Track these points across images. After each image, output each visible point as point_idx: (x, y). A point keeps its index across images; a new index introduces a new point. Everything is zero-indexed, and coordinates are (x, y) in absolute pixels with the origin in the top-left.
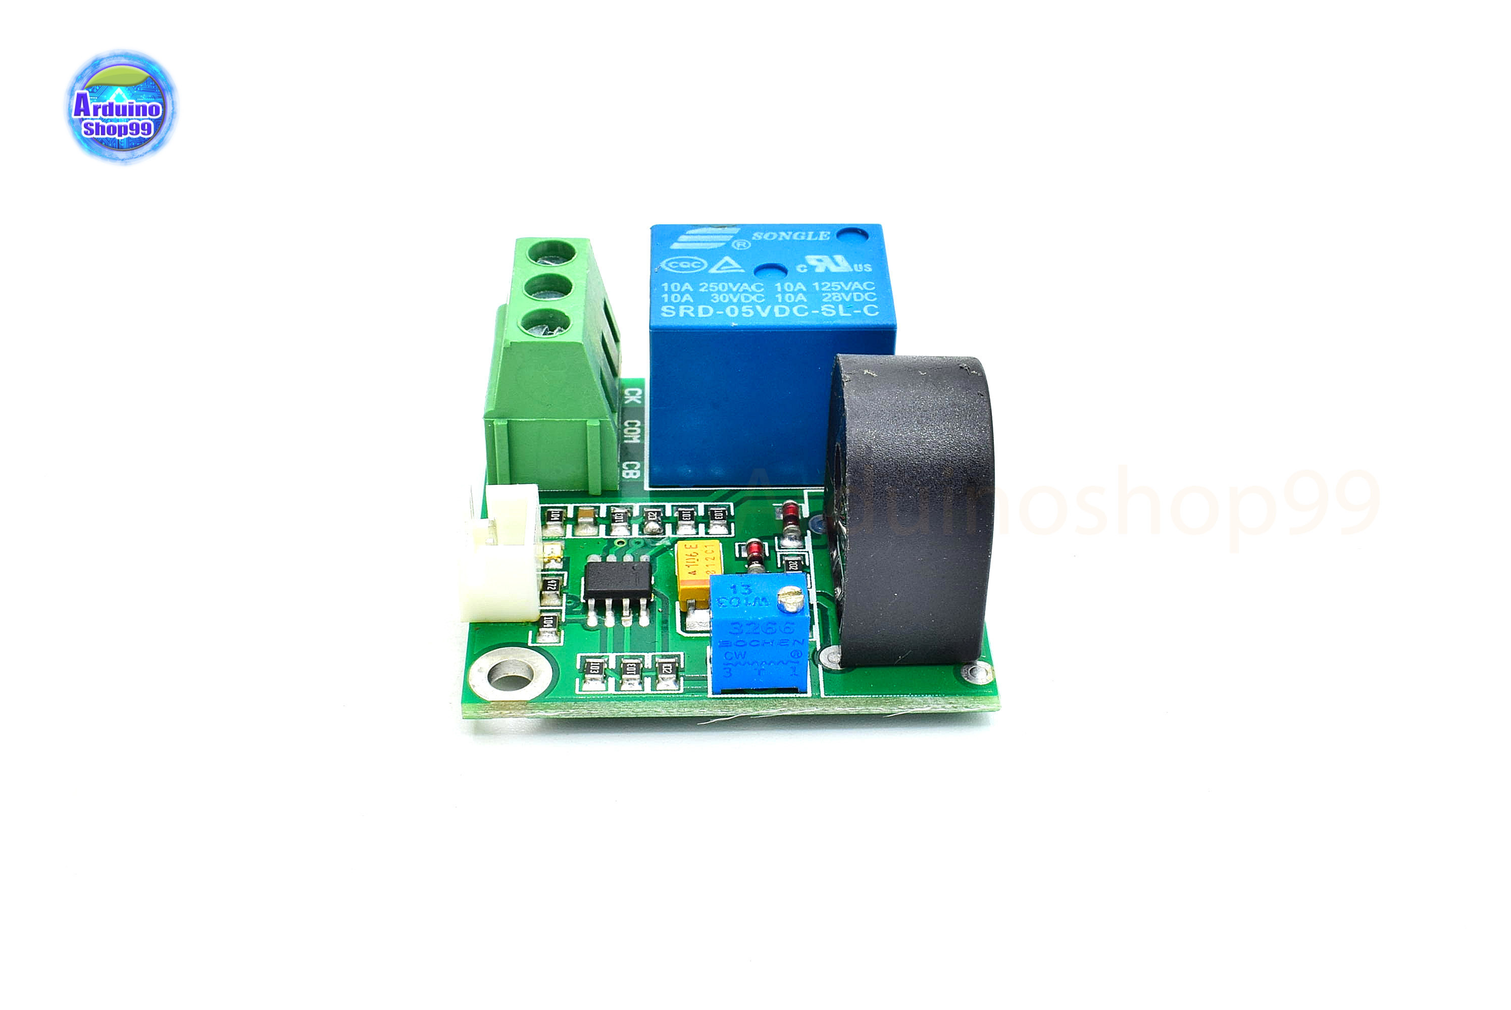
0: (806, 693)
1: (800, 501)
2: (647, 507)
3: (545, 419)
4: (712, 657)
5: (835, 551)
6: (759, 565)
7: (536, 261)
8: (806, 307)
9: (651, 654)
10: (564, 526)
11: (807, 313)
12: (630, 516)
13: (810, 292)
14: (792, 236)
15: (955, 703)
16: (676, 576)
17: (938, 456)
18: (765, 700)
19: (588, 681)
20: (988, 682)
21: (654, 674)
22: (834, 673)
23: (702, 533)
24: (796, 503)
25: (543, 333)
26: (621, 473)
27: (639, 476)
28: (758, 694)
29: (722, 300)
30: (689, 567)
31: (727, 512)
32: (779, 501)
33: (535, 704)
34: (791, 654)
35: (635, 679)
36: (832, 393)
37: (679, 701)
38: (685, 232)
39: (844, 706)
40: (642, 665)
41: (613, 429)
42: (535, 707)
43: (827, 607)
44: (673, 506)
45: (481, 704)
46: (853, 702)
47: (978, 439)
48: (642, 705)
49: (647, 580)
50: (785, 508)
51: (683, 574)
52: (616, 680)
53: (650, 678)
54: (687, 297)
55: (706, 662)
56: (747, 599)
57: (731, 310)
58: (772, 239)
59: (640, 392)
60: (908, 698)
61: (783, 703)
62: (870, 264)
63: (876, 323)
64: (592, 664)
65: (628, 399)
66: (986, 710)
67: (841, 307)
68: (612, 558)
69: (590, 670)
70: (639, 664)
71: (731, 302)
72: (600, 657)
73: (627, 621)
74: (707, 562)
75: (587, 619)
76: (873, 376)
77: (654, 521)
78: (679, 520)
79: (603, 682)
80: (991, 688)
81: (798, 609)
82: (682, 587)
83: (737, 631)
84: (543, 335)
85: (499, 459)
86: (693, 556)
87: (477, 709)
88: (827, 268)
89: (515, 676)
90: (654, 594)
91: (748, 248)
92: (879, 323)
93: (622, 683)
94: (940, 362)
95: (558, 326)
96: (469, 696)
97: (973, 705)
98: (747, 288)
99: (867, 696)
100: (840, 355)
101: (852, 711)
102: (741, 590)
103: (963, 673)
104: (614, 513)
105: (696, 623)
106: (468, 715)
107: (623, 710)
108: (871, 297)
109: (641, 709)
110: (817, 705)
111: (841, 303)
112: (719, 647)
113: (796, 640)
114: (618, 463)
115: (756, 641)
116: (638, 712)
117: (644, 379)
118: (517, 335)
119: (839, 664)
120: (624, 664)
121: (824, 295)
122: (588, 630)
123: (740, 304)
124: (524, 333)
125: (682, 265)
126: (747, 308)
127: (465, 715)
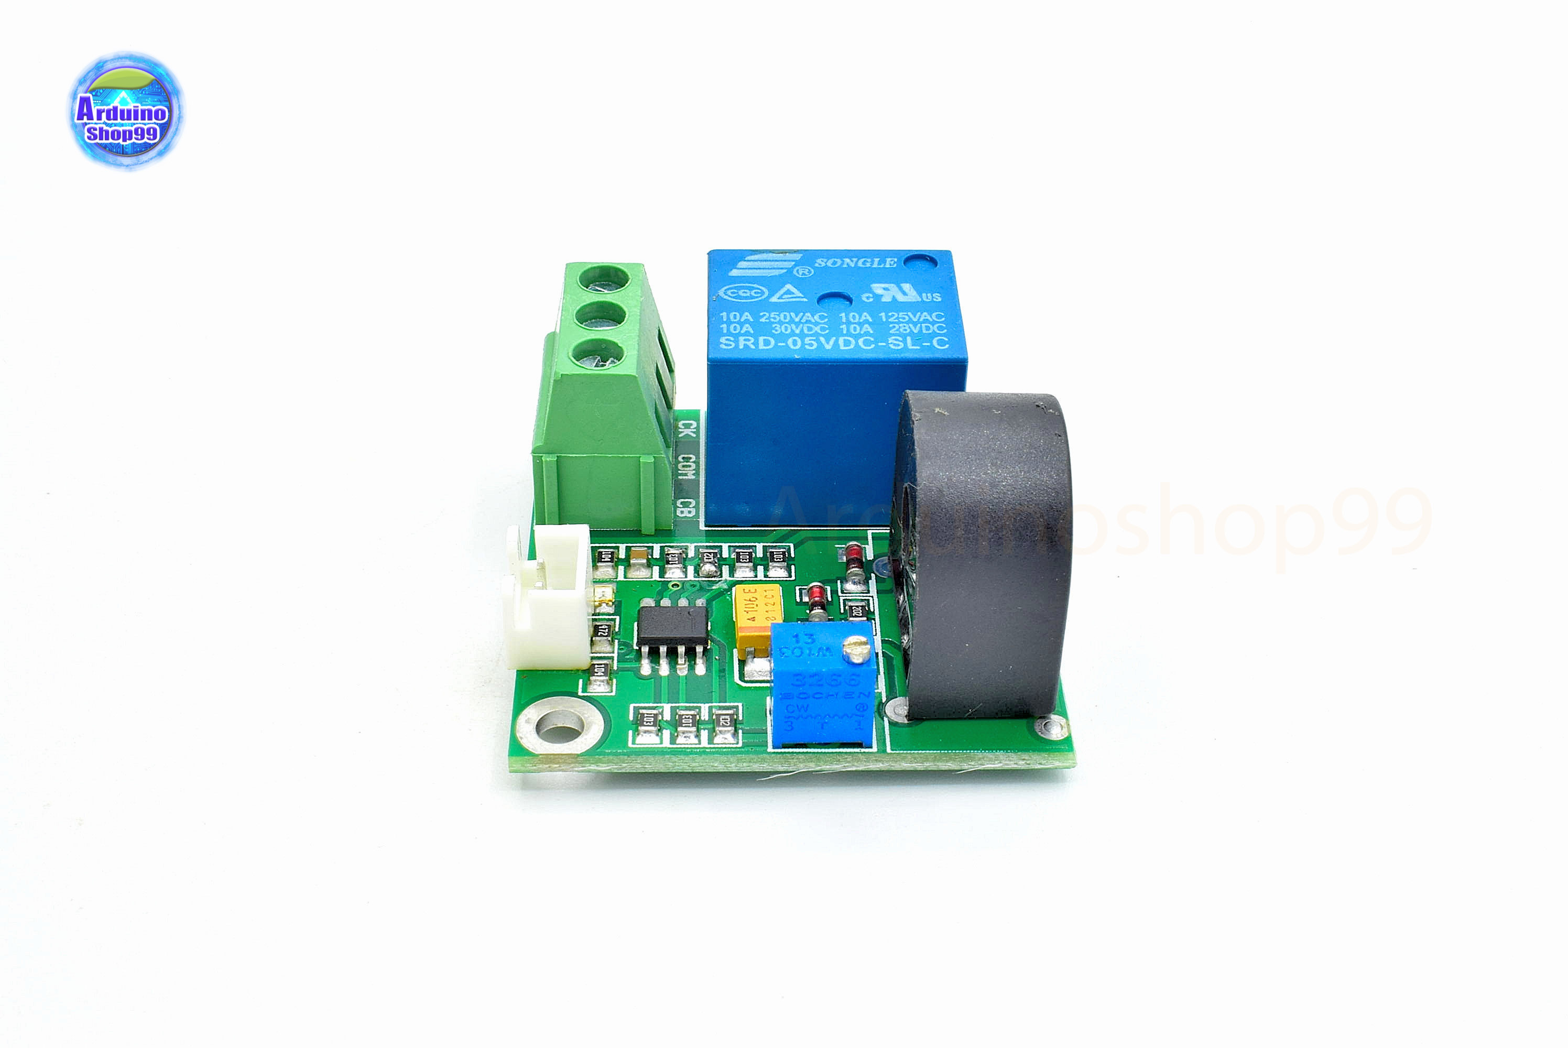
0: (871, 747)
1: (862, 541)
2: (702, 547)
3: (596, 455)
4: (772, 709)
5: (902, 596)
6: (822, 611)
7: (587, 288)
8: (872, 339)
9: (707, 705)
10: (615, 568)
11: (873, 346)
12: (685, 557)
13: (876, 323)
14: (857, 262)
15: (1028, 760)
16: (734, 622)
17: (1013, 500)
18: (828, 755)
19: (642, 733)
20: (1063, 738)
21: (711, 726)
22: (900, 727)
23: (761, 576)
24: (859, 544)
25: (595, 364)
26: (675, 511)
27: (694, 514)
28: (821, 749)
29: (784, 331)
30: (747, 613)
31: (786, 553)
32: (842, 542)
33: (585, 757)
34: (856, 707)
35: (691, 732)
36: (900, 431)
37: (738, 755)
38: (745, 258)
39: (911, 761)
40: (698, 716)
41: (668, 465)
42: (586, 761)
43: (893, 656)
44: (729, 546)
45: (529, 758)
46: (921, 758)
47: (1056, 482)
48: (699, 759)
49: (705, 626)
50: (849, 550)
51: (742, 620)
52: (671, 733)
53: (707, 731)
54: (747, 328)
55: (766, 714)
56: (810, 649)
57: (793, 342)
58: (836, 266)
59: (695, 424)
60: (979, 754)
61: (847, 758)
62: (940, 293)
63: (946, 356)
64: (646, 715)
65: (682, 432)
66: (1061, 767)
67: (909, 339)
68: (666, 602)
69: (644, 721)
70: (696, 715)
71: (793, 334)
72: (654, 708)
73: (683, 668)
74: (767, 608)
75: (640, 667)
76: (944, 415)
77: (710, 562)
78: (737, 562)
79: (657, 735)
80: (1067, 743)
81: (864, 660)
82: (740, 634)
83: (799, 683)
84: (595, 366)
85: (548, 497)
86: (752, 601)
87: (525, 762)
88: (893, 296)
89: (564, 727)
90: (711, 641)
91: (811, 275)
92: (950, 356)
93: (677, 736)
94: (1014, 400)
95: (611, 357)
96: (517, 748)
97: (1047, 762)
98: (811, 318)
99: (935, 752)
100: (910, 391)
101: (919, 766)
102: (803, 638)
103: (1036, 728)
104: (668, 554)
105: (755, 672)
106: (515, 768)
107: (679, 764)
108: (940, 328)
109: (697, 764)
110: (883, 761)
111: (909, 334)
112: (781, 699)
113: (861, 693)
114: (672, 500)
115: (818, 693)
116: (694, 767)
117: (699, 410)
118: (568, 366)
119: (906, 716)
120: (680, 715)
121: (891, 326)
122: (641, 679)
123: (802, 336)
124: (575, 364)
125: (741, 293)
126: (810, 340)
127: (512, 768)
